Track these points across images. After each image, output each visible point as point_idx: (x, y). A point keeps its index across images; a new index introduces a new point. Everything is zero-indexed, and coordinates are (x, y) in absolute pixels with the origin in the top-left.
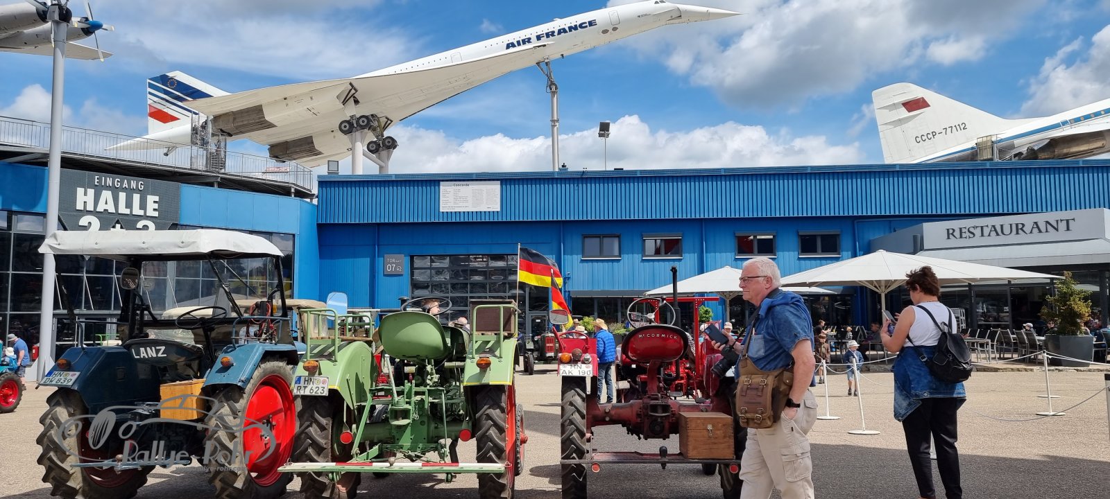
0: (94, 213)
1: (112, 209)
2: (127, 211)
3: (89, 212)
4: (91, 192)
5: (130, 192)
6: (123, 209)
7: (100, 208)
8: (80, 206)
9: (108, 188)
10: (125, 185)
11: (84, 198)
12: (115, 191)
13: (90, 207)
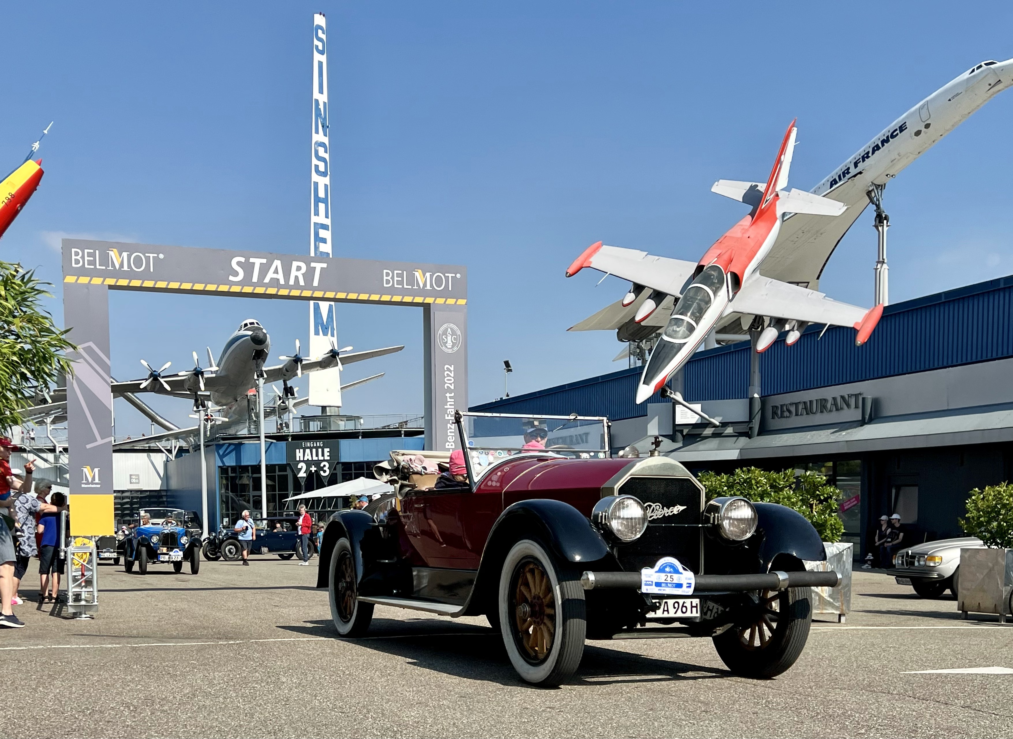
0: (303, 461)
1: (310, 459)
2: (316, 459)
3: (302, 461)
4: (302, 450)
5: (317, 448)
6: (315, 458)
7: (306, 459)
8: (298, 459)
9: (308, 448)
10: (315, 445)
11: (299, 454)
12: (311, 449)
13: (302, 459)
